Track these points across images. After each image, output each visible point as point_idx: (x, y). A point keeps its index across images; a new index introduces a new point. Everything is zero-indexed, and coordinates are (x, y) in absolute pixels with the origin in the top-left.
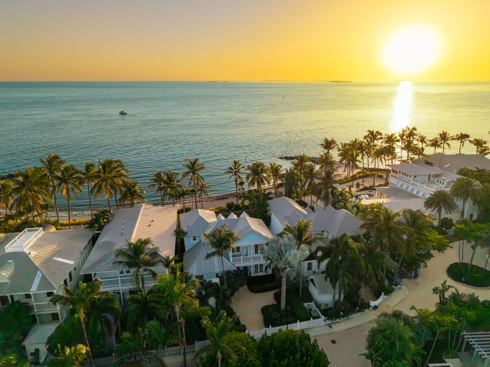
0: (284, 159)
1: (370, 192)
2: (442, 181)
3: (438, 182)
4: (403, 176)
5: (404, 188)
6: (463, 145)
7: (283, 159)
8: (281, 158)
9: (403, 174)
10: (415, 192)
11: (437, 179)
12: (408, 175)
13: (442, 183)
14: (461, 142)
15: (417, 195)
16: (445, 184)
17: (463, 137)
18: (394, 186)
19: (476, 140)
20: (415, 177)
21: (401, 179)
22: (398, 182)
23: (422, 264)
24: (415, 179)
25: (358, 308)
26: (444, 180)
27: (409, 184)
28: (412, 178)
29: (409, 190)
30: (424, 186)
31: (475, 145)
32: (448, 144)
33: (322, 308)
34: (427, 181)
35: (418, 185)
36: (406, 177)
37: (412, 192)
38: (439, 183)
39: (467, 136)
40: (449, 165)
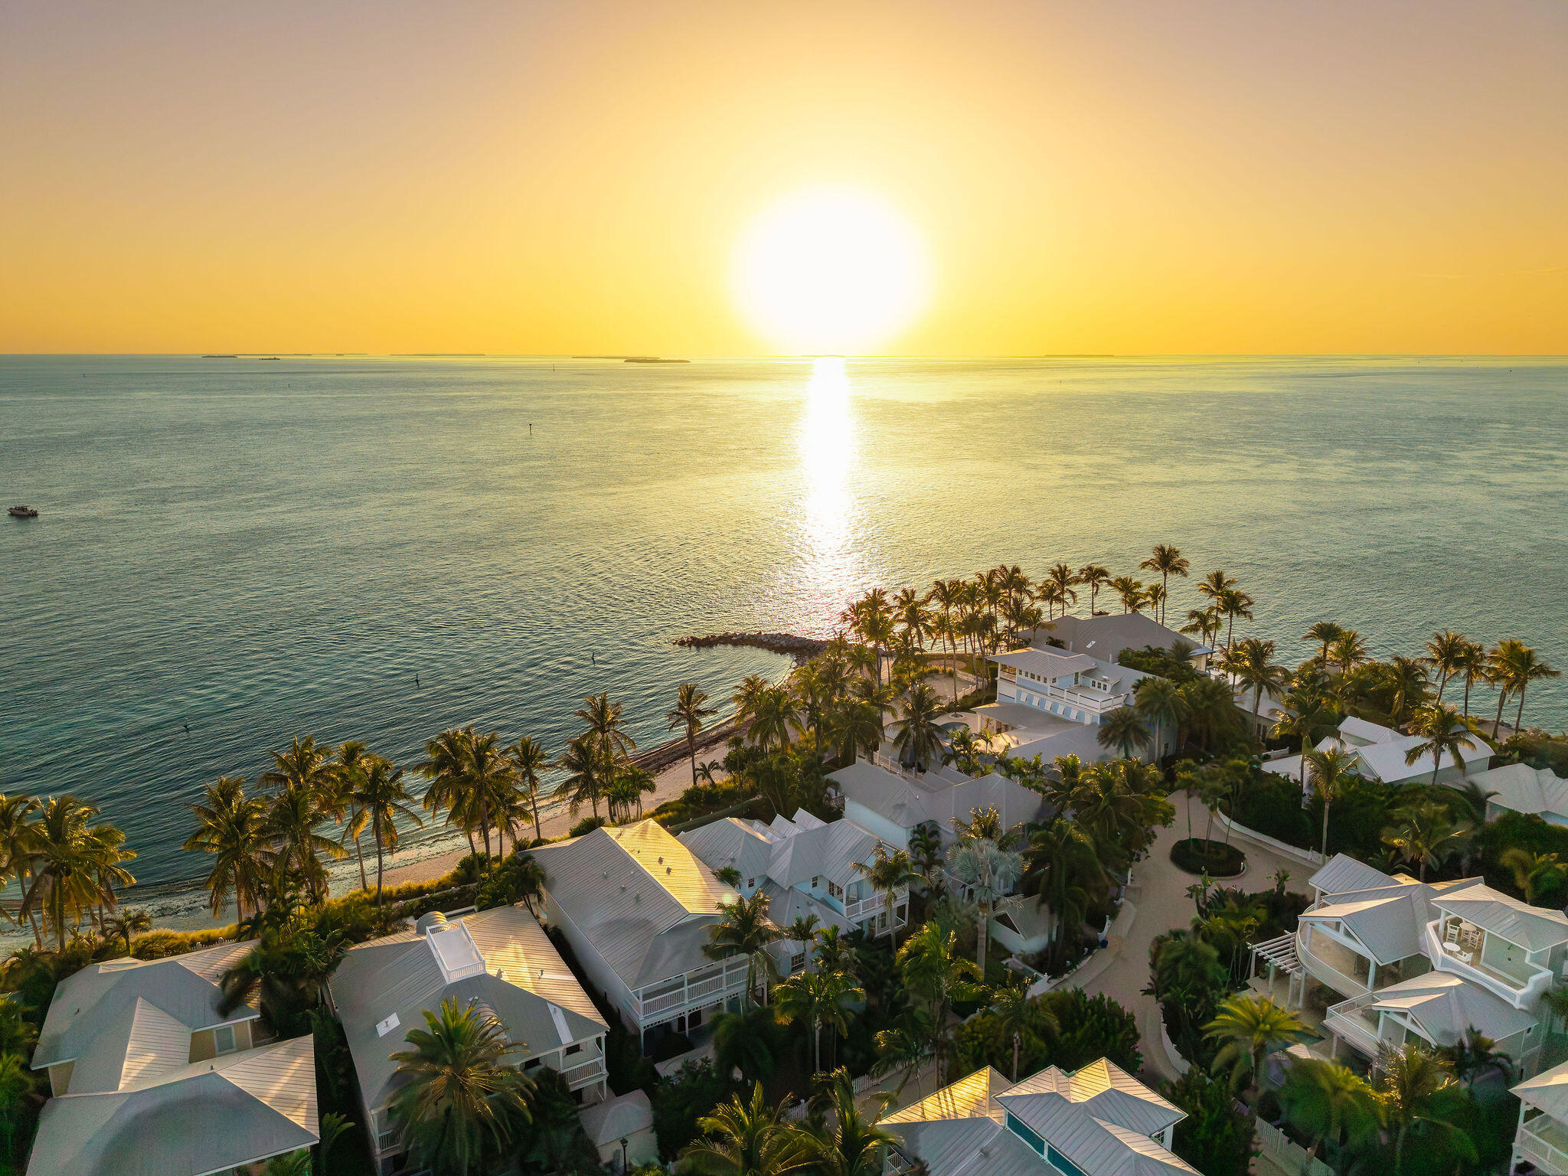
0: (693, 647)
1: (956, 716)
2: (1102, 683)
3: (1094, 685)
4: (1029, 678)
5: (1035, 703)
6: (1097, 592)
7: (690, 646)
8: (682, 643)
9: (1029, 675)
10: (1060, 712)
11: (1091, 680)
12: (1039, 677)
13: (1102, 686)
14: (1093, 586)
15: (1064, 717)
16: (1109, 688)
17: (1094, 575)
18: (1011, 700)
19: (1119, 580)
20: (1054, 680)
21: (1027, 686)
22: (1019, 694)
23: (1143, 855)
24: (1054, 685)
25: (1086, 949)
26: (1105, 680)
27: (1045, 697)
28: (1049, 683)
29: (1047, 707)
30: (1078, 698)
31: (1121, 590)
32: (1072, 593)
33: (1033, 962)
34: (1073, 685)
35: (1065, 696)
36: (1035, 681)
37: (1052, 713)
38: (1096, 688)
39: (1102, 572)
40: (1094, 642)
